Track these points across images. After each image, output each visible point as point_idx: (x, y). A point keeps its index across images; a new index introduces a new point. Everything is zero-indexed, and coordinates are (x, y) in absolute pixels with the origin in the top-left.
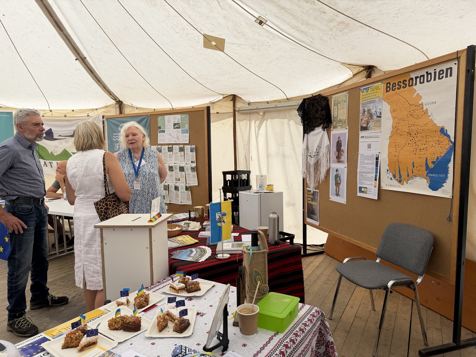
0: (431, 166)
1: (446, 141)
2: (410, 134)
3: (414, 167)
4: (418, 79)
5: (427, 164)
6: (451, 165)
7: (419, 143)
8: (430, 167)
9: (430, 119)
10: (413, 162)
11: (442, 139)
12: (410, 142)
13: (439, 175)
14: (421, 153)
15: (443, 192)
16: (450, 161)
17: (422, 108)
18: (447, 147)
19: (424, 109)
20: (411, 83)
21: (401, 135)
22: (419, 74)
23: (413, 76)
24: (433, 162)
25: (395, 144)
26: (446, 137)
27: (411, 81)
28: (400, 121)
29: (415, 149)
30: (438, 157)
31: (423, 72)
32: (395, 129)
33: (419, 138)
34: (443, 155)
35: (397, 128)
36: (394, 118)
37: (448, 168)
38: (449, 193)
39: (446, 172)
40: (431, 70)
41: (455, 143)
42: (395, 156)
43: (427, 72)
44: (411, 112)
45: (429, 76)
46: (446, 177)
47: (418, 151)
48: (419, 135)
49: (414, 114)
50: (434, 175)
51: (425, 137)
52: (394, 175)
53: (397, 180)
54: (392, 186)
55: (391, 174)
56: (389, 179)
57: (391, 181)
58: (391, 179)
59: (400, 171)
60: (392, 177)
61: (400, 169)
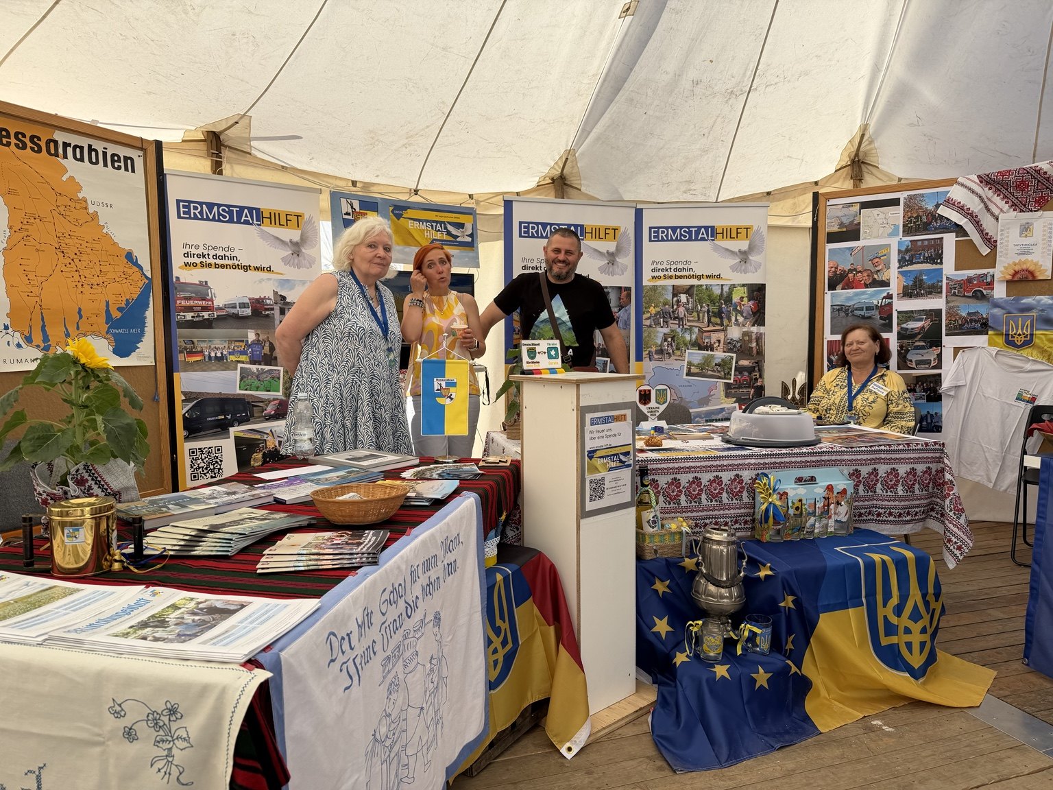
0: (116, 315)
1: (138, 275)
2: (63, 252)
3: (81, 317)
4: (70, 150)
5: (108, 312)
6: (149, 314)
7: (86, 273)
8: (114, 317)
9: (105, 231)
10: (80, 309)
11: (130, 271)
12: (64, 268)
13: (129, 331)
14: (92, 291)
15: (139, 357)
16: (148, 307)
17: (86, 208)
18: (140, 284)
19: (91, 211)
20: (52, 148)
21: (37, 250)
22: (74, 140)
23: (60, 137)
24: (120, 309)
25: (23, 268)
26: (135, 269)
27: (52, 145)
28: (32, 220)
29: (80, 284)
30: (127, 300)
31: (84, 142)
32: (20, 235)
33: (85, 264)
34: (135, 297)
35: (26, 233)
36: (12, 209)
37: (146, 318)
38: (148, 357)
39: (143, 325)
40: (99, 146)
41: (151, 280)
42: (30, 294)
43: (90, 146)
44: (62, 209)
45: (93, 153)
46: (142, 333)
47: (87, 288)
48: (84, 257)
49: (68, 213)
50: (121, 331)
51: (98, 263)
52: (26, 337)
53: (38, 346)
54: (24, 361)
55: (17, 334)
56: (13, 347)
57: (20, 350)
58: (19, 345)
59: (43, 327)
60: (22, 343)
61: (44, 323)
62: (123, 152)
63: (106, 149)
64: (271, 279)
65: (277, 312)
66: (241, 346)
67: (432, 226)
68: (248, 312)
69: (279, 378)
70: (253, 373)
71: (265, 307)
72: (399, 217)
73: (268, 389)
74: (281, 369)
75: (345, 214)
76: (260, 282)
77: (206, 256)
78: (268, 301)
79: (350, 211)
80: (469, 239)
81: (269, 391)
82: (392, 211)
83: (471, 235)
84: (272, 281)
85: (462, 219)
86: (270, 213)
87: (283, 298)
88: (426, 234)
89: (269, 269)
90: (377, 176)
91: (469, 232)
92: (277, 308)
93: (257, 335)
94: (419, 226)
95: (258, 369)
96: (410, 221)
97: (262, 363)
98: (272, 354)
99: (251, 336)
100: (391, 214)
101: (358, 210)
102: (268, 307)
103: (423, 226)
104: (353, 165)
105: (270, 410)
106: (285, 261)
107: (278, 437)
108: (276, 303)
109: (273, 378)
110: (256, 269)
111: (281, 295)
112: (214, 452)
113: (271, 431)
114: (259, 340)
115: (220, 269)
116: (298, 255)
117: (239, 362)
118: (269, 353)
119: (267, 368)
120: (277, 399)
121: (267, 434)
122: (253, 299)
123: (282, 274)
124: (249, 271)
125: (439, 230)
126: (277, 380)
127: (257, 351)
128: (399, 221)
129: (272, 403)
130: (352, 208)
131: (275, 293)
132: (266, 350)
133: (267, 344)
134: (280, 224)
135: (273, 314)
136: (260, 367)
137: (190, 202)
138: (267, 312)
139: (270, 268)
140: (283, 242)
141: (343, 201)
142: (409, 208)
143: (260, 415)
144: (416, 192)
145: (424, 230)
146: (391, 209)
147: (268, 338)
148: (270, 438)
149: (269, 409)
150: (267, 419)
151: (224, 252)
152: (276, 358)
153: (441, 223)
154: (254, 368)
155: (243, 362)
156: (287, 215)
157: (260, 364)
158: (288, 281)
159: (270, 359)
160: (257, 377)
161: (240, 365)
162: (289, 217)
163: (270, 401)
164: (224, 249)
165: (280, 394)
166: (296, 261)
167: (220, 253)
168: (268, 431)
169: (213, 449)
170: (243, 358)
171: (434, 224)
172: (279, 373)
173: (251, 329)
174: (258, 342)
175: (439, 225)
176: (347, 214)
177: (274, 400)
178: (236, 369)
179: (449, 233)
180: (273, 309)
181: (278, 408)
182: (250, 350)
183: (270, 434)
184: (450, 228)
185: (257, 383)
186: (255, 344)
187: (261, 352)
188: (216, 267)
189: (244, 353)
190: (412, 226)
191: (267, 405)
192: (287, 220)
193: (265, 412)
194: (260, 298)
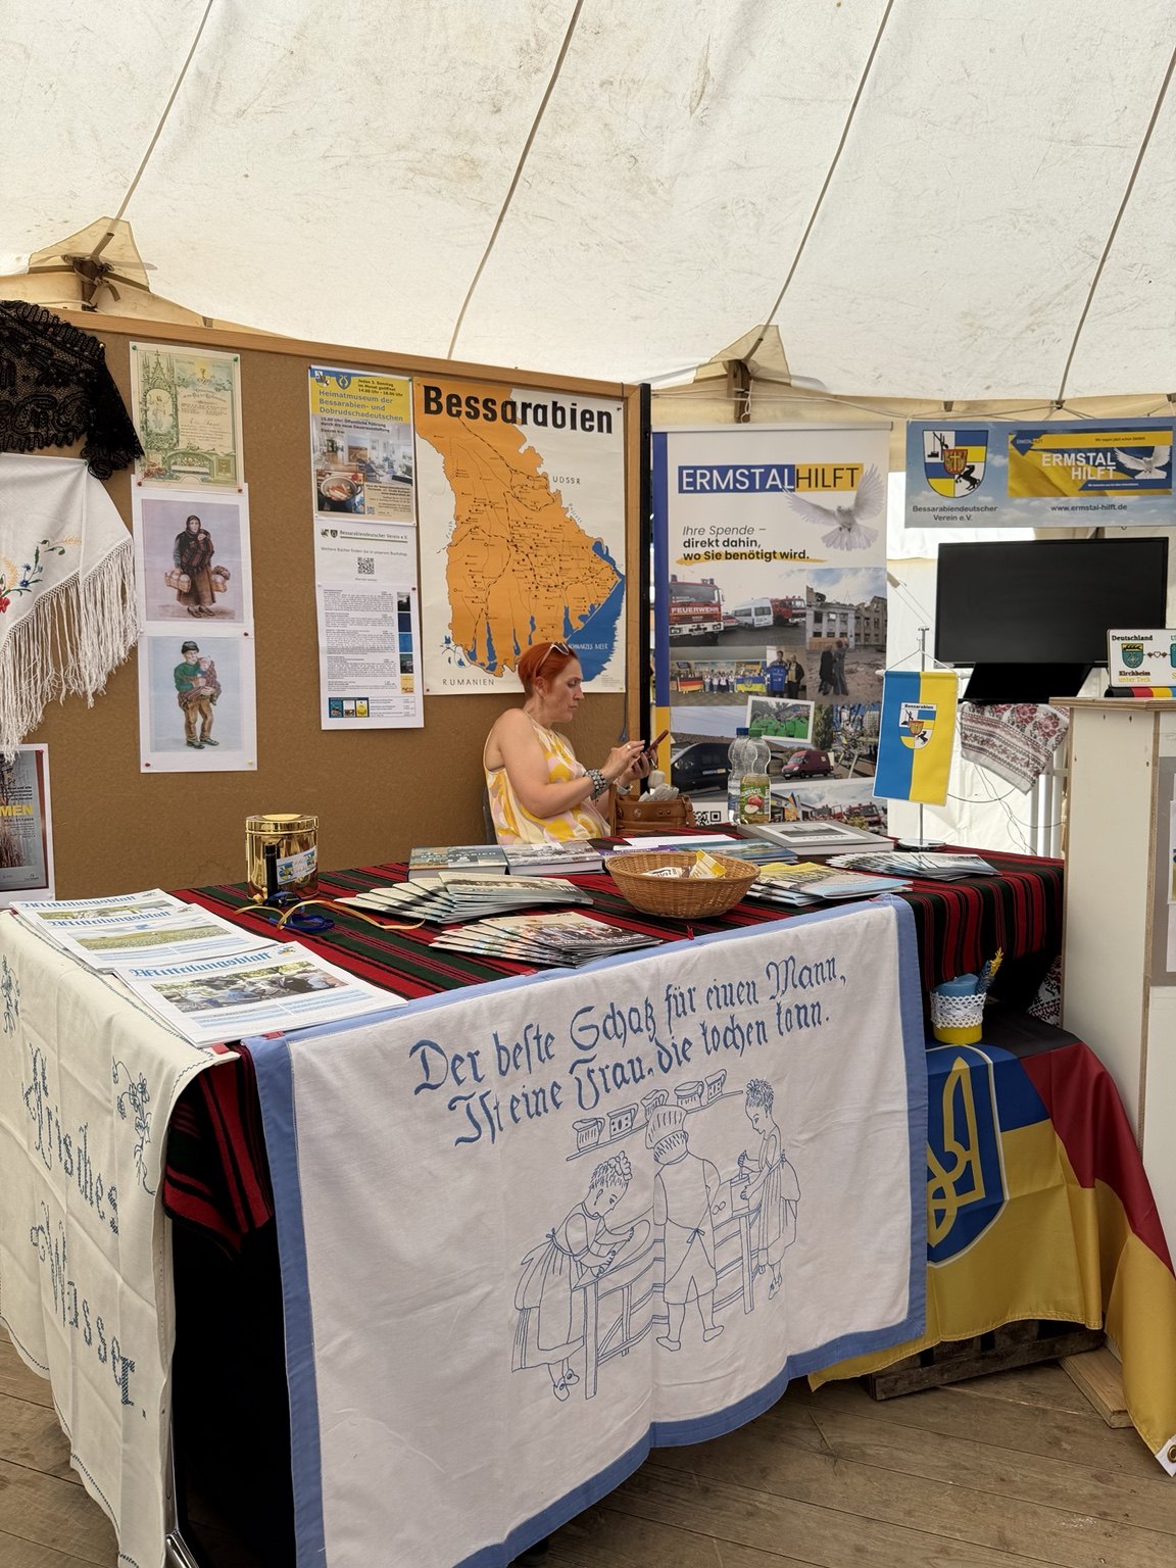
0: (578, 625)
1: (608, 572)
2: (516, 546)
3: (534, 628)
4: (530, 413)
5: (567, 621)
6: (620, 624)
7: (543, 571)
8: (574, 628)
9: (568, 515)
10: (533, 618)
11: (598, 567)
12: (516, 567)
13: (594, 646)
14: (549, 595)
15: (605, 681)
16: (619, 615)
17: (547, 487)
18: (611, 584)
19: (552, 490)
20: (510, 413)
21: (486, 545)
22: (535, 398)
23: (518, 397)
24: (582, 618)
25: (469, 567)
26: (605, 563)
27: (509, 407)
28: (482, 508)
29: (534, 586)
30: (592, 606)
31: (547, 399)
32: (467, 528)
33: (541, 560)
34: (603, 601)
35: (474, 524)
36: (460, 495)
37: (615, 629)
38: (618, 681)
39: (610, 637)
40: (565, 402)
41: (625, 578)
42: (476, 600)
43: (555, 403)
44: (517, 490)
45: (559, 413)
46: (611, 649)
47: (543, 590)
48: (542, 552)
49: (524, 495)
50: (583, 647)
51: (558, 558)
52: (469, 653)
53: (482, 664)
54: (465, 682)
55: (459, 649)
56: (454, 664)
57: (462, 668)
58: (461, 663)
59: (490, 640)
60: (464, 660)
61: (490, 635)
62: (596, 406)
63: (575, 405)
64: (803, 570)
65: (810, 619)
66: (755, 671)
67: (1087, 458)
68: (769, 620)
69: (807, 718)
70: (771, 709)
71: (794, 611)
72: (1023, 449)
73: (791, 734)
74: (812, 704)
75: (929, 456)
76: (789, 575)
77: (714, 544)
78: (798, 604)
79: (938, 449)
80: (1162, 475)
81: (792, 736)
82: (1014, 442)
83: (1167, 467)
84: (805, 573)
85: (1147, 439)
86: (810, 470)
87: (821, 597)
88: (1074, 473)
89: (803, 556)
90: (988, 388)
91: (1164, 461)
92: (810, 613)
93: (780, 653)
94: (1062, 461)
95: (778, 704)
96: (1045, 455)
97: (785, 695)
98: (799, 682)
99: (771, 655)
100: (1011, 446)
101: (952, 446)
102: (798, 611)
103: (1069, 460)
104: (944, 375)
105: (793, 764)
106: (829, 541)
107: (803, 805)
108: (810, 606)
109: (799, 717)
110: (784, 556)
111: (817, 594)
112: (709, 819)
113: (792, 795)
114: (781, 662)
115: (732, 560)
116: (849, 530)
117: (750, 693)
118: (795, 681)
119: (791, 702)
120: (804, 749)
121: (787, 799)
122: (776, 600)
123: (821, 561)
124: (773, 560)
125: (1100, 465)
126: (805, 720)
127: (778, 677)
128: (1025, 457)
129: (796, 754)
130: (942, 444)
131: (810, 590)
132: (792, 676)
133: (793, 668)
134: (823, 486)
135: (804, 622)
136: (782, 701)
137: (695, 468)
138: (796, 620)
139: (804, 553)
140: (826, 512)
141: (928, 435)
142: (1045, 432)
143: (778, 771)
144: (1060, 404)
145: (1071, 467)
146: (1011, 437)
147: (795, 657)
148: (790, 806)
149: (791, 763)
150: (787, 778)
151: (739, 536)
152: (804, 688)
153: (1105, 451)
154: (773, 702)
155: (757, 694)
156: (835, 470)
157: (782, 697)
158: (830, 570)
159: (795, 690)
160: (777, 715)
161: (751, 698)
162: (838, 473)
163: (793, 752)
164: (739, 531)
165: (807, 742)
166: (846, 539)
167: (734, 537)
168: (788, 796)
169: (709, 815)
170: (757, 687)
171: (1091, 455)
172: (808, 710)
173: (772, 645)
174: (780, 665)
175: (1101, 455)
176: (934, 455)
177: (800, 749)
178: (746, 703)
179: (1120, 467)
180: (804, 615)
181: (804, 763)
182: (769, 676)
183: (792, 800)
184: (1123, 458)
185: (775, 724)
186: (777, 667)
187: (783, 679)
188: (727, 558)
189: (760, 680)
190: (1047, 462)
191: (788, 758)
192: (835, 478)
193: (785, 767)
194: (787, 599)
